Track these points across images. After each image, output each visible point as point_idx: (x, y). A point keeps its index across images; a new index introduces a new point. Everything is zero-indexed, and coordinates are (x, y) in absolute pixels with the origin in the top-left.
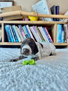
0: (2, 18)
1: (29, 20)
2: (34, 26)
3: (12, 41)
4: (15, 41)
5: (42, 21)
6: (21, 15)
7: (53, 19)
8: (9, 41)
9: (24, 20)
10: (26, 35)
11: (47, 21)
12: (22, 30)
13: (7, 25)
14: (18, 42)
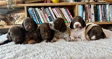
2: (56, 8)
5: (64, 2)
9: (47, 3)
10: (49, 17)
12: (45, 12)
13: (29, 8)
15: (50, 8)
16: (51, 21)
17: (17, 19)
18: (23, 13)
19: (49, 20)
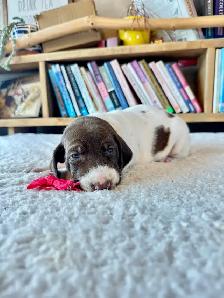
0: (41, 44)
1: (121, 43)
2: (135, 62)
3: (72, 114)
4: (79, 114)
5: (163, 41)
7: (201, 34)
9: (106, 46)
10: (110, 94)
11: (181, 40)
12: (99, 78)
13: (53, 67)
15: (114, 64)
16: (116, 107)
19: (110, 104)
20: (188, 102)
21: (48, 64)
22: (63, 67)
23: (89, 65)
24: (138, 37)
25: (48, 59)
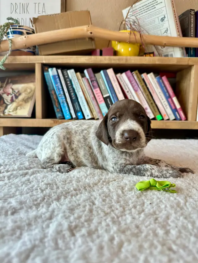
0: (34, 47)
1: (115, 53)
2: (129, 72)
3: (67, 116)
4: (74, 116)
5: (154, 56)
6: (91, 39)
8: (58, 115)
9: (101, 55)
10: (105, 99)
12: (95, 84)
13: (50, 70)
14: (84, 118)
15: (110, 72)
17: (12, 101)
18: (31, 85)
20: (175, 110)
21: (45, 67)
22: (59, 71)
23: (85, 71)
24: (130, 49)
25: (44, 62)
